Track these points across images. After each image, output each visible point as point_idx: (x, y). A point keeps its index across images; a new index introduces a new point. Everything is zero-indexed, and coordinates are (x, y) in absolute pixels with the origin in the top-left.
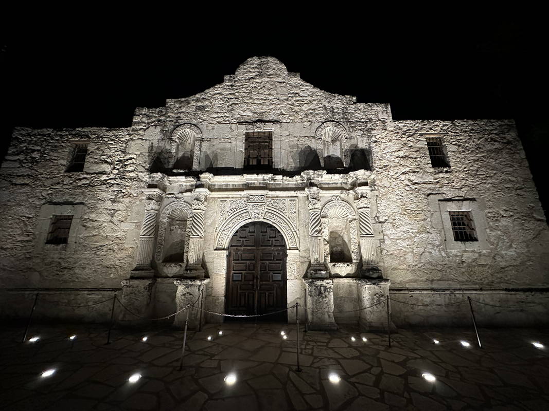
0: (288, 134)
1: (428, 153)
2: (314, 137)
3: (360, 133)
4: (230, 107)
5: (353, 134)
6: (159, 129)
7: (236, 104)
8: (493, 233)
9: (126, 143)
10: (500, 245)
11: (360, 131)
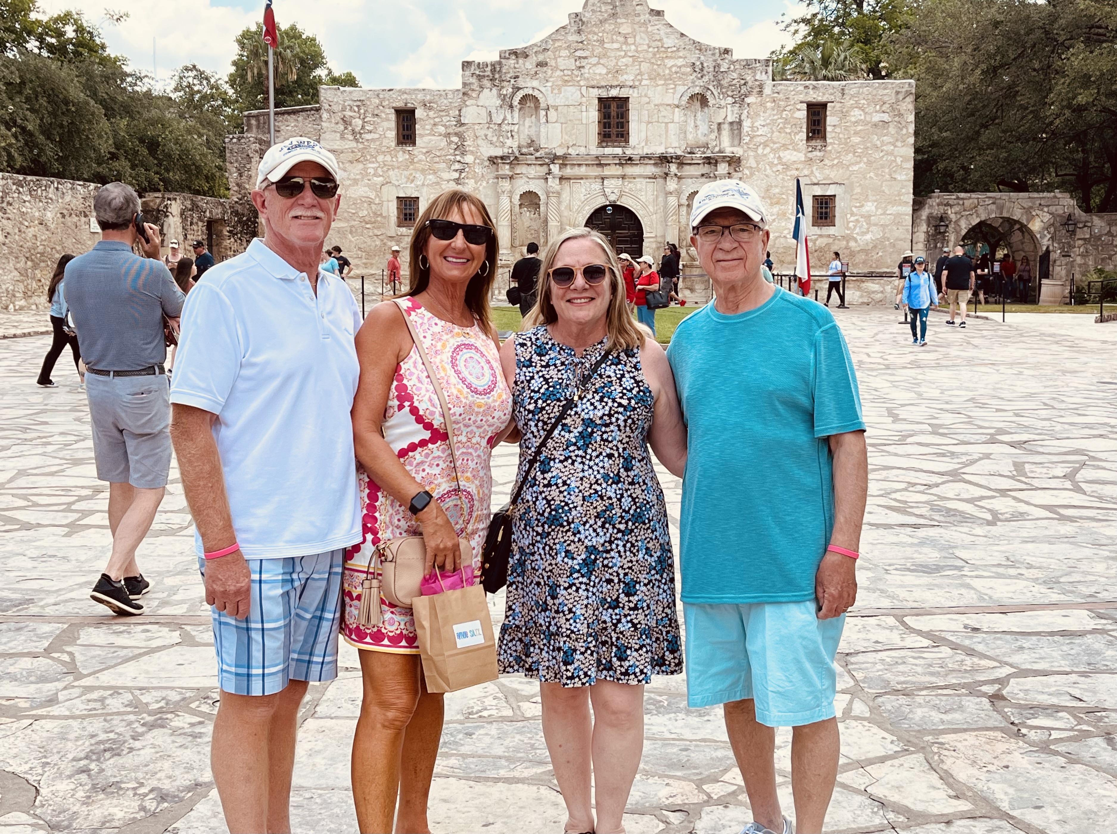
0: (648, 100)
1: (805, 126)
2: (678, 107)
3: (730, 100)
4: (578, 63)
5: (723, 103)
6: (495, 90)
7: (585, 58)
8: (852, 219)
9: (460, 111)
10: (857, 230)
11: (730, 99)
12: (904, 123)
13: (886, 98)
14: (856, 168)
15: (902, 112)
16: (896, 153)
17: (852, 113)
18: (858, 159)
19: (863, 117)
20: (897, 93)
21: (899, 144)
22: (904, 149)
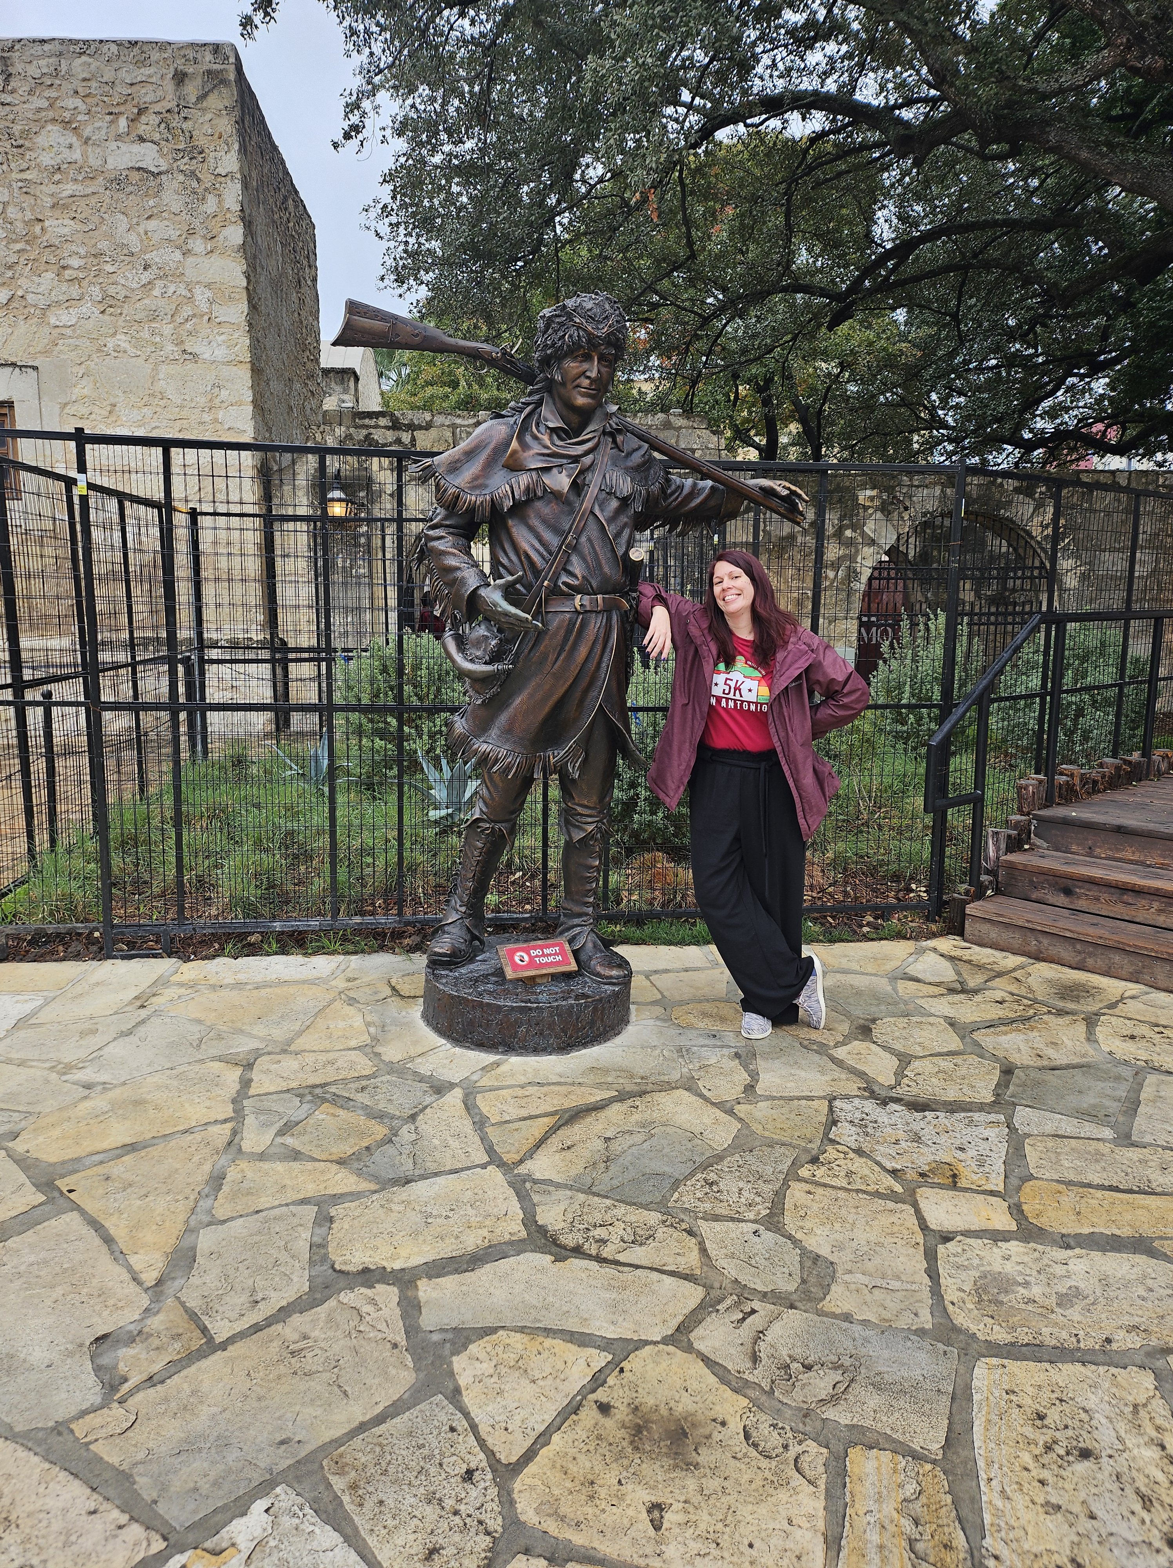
12: (207, 179)
13: (146, 95)
14: (64, 317)
15: (201, 141)
16: (191, 274)
17: (41, 140)
18: (75, 292)
19: (77, 155)
20: (180, 78)
21: (198, 245)
22: (216, 261)
